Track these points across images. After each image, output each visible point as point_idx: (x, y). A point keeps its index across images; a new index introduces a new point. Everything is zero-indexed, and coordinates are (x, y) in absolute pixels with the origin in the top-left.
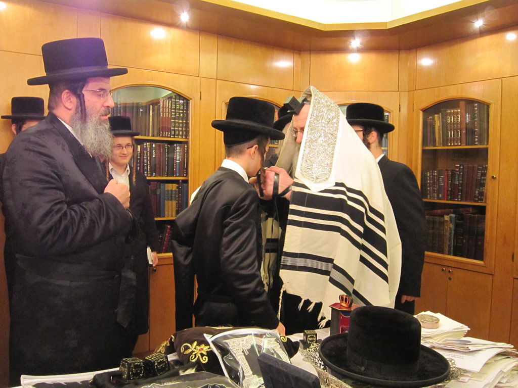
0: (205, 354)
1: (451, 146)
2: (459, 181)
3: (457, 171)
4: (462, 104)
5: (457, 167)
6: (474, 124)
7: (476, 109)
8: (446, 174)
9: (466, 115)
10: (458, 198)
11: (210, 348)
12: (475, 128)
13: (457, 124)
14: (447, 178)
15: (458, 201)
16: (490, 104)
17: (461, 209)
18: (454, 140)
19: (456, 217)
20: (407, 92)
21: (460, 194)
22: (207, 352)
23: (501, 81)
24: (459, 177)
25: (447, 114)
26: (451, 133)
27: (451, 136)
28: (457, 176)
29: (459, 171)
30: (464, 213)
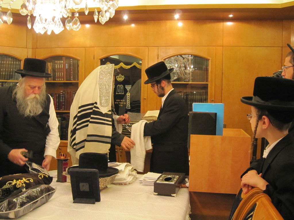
0: (23, 183)
1: (58, 81)
2: (62, 100)
3: (61, 95)
4: (64, 58)
5: (61, 92)
6: (71, 70)
7: (71, 62)
8: (55, 96)
9: (66, 65)
10: (62, 109)
11: (24, 181)
12: (71, 72)
13: (61, 69)
14: (56, 98)
15: (62, 110)
16: (79, 60)
17: (64, 115)
18: (59, 77)
19: (61, 119)
20: (31, 49)
21: (63, 106)
22: (24, 182)
23: (84, 49)
24: (62, 97)
25: (55, 63)
26: (58, 73)
27: (58, 75)
28: (61, 97)
29: (63, 94)
30: (66, 117)
